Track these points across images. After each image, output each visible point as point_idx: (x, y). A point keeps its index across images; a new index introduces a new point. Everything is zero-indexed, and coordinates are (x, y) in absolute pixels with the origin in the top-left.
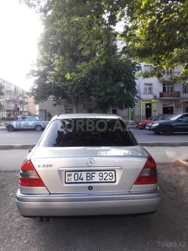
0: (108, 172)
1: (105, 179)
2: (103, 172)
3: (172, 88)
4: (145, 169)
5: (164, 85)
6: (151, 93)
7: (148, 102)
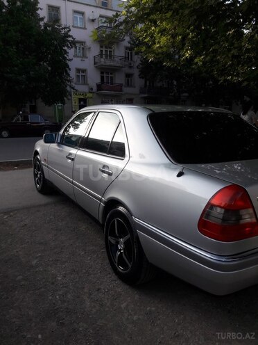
3: (111, 77)
5: (102, 73)
6: (85, 83)
7: (82, 97)
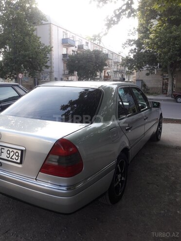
0: (15, 151)
1: (11, 158)
2: (11, 150)
4: (51, 156)
